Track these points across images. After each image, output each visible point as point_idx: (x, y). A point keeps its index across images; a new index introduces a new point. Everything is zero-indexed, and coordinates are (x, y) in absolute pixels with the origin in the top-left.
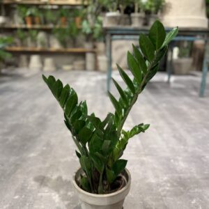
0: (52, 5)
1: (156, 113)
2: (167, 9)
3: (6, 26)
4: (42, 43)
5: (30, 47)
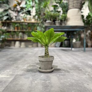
0: (25, 23)
4: (21, 37)
5: (16, 38)
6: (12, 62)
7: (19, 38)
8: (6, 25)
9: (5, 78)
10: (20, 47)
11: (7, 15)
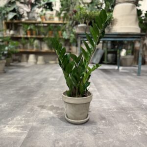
0: (44, 23)
1: (109, 82)
2: (115, 22)
3: (15, 36)
4: (37, 47)
5: (29, 49)
6: (24, 99)
7: (35, 50)
8: (13, 27)
9: (14, 133)
10: (36, 63)
11: (14, 11)
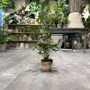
2: (69, 23)
3: (13, 32)
6: (16, 62)
7: (24, 40)
8: (12, 27)
9: (9, 76)
